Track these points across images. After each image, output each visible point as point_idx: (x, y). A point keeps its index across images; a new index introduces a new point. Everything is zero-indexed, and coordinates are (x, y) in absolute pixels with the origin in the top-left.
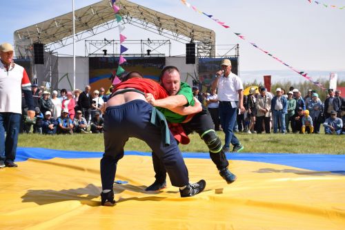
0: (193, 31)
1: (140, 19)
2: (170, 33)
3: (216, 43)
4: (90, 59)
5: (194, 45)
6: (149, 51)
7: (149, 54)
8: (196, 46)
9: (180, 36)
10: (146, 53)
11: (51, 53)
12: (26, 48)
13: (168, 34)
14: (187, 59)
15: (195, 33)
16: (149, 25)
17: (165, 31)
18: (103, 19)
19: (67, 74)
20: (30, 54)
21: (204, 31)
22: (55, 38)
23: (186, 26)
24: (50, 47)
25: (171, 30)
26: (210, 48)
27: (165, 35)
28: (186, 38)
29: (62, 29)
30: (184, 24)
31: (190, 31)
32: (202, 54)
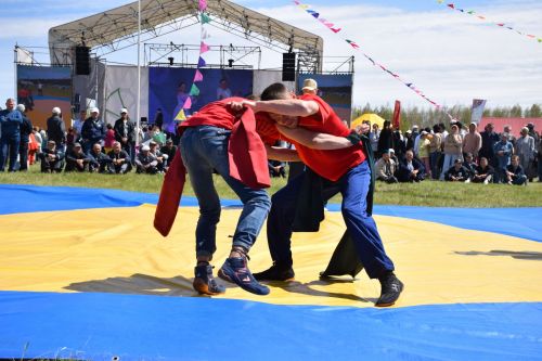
0: (293, 36)
1: (220, 17)
2: (261, 37)
3: (324, 54)
4: (151, 69)
5: (294, 54)
6: (231, 61)
7: (230, 65)
8: (297, 56)
9: (275, 42)
10: (227, 63)
11: (97, 59)
12: (65, 51)
13: (258, 39)
14: (284, 74)
15: (295, 39)
16: (232, 25)
17: (253, 34)
18: (169, 15)
19: (118, 90)
20: (69, 61)
21: (307, 36)
22: (103, 39)
23: (283, 29)
24: (97, 51)
25: (263, 33)
26: (315, 59)
27: (254, 40)
28: (282, 45)
29: (114, 27)
30: (281, 26)
31: (289, 35)
32: (304, 69)
